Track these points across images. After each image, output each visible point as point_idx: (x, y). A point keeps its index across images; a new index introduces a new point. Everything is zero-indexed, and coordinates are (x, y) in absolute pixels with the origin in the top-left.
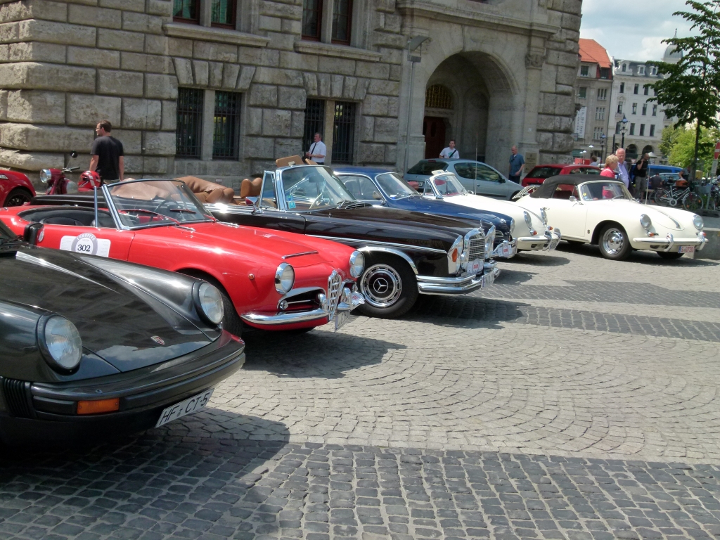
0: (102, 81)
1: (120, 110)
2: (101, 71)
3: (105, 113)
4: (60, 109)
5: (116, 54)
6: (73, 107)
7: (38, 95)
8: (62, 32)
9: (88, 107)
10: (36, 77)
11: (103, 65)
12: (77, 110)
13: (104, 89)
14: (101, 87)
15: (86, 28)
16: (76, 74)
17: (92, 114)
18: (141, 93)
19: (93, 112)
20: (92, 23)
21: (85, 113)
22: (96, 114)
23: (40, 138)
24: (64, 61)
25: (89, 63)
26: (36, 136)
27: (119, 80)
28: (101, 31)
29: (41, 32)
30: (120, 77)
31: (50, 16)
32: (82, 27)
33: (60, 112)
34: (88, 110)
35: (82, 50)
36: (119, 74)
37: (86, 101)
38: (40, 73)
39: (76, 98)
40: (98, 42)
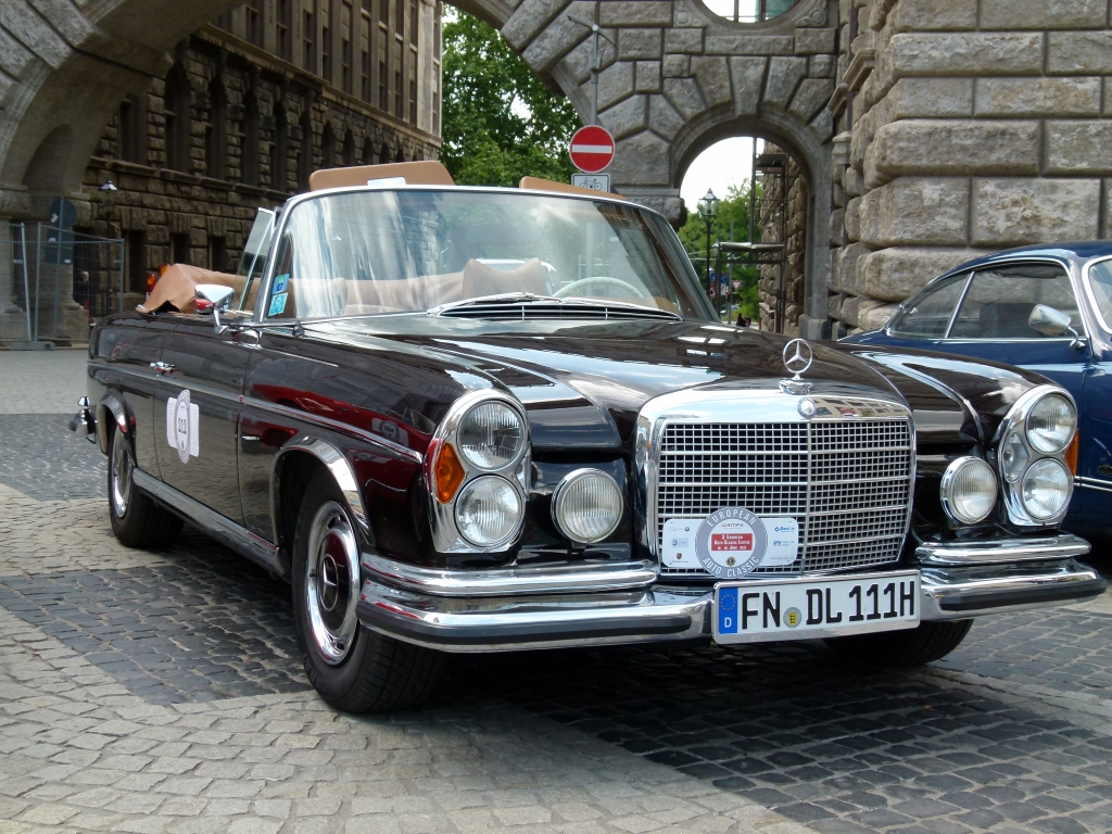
0: (1053, 146)
1: (1097, 205)
2: (1051, 123)
3: (1056, 214)
4: (953, 211)
5: (1091, 84)
6: (981, 205)
7: (906, 186)
8: (962, 51)
9: (1015, 203)
10: (901, 149)
11: (1056, 110)
12: (991, 212)
13: (1057, 161)
14: (1052, 159)
15: (1018, 34)
16: (991, 135)
17: (1025, 219)
19: (1028, 213)
20: (1034, 22)
21: (1008, 218)
22: (1036, 219)
23: (906, 275)
24: (968, 111)
25: (1027, 108)
26: (896, 270)
27: (1096, 140)
28: (1055, 37)
29: (915, 57)
30: (1098, 134)
31: (940, 22)
32: (1008, 35)
33: (954, 217)
34: (1015, 209)
35: (1008, 83)
36: (1094, 126)
37: (1014, 190)
38: (909, 140)
39: (989, 186)
40: (1045, 62)
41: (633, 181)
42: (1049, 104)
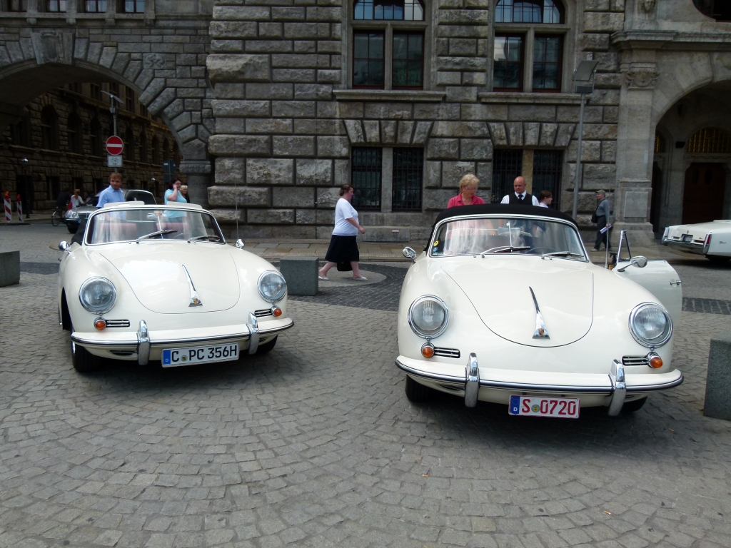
0: (275, 146)
1: (292, 169)
2: (274, 137)
3: (277, 173)
4: (238, 171)
5: (288, 121)
6: (248, 169)
7: (220, 161)
8: (238, 107)
9: (261, 168)
10: (216, 146)
11: (276, 131)
12: (252, 172)
13: (277, 152)
14: (274, 151)
15: (259, 101)
16: (250, 141)
17: (264, 174)
18: (312, 154)
19: (266, 172)
20: (266, 96)
21: (258, 174)
22: (269, 174)
23: (219, 196)
24: (243, 131)
25: (265, 131)
26: (216, 195)
27: (291, 144)
28: (274, 103)
29: (220, 109)
30: (291, 141)
31: (230, 95)
32: (256, 102)
33: (238, 174)
34: (261, 170)
35: (257, 120)
36: (290, 138)
37: (260, 164)
38: (218, 142)
39: (250, 161)
40: (271, 113)
41: (192, 158)
42: (273, 129)
